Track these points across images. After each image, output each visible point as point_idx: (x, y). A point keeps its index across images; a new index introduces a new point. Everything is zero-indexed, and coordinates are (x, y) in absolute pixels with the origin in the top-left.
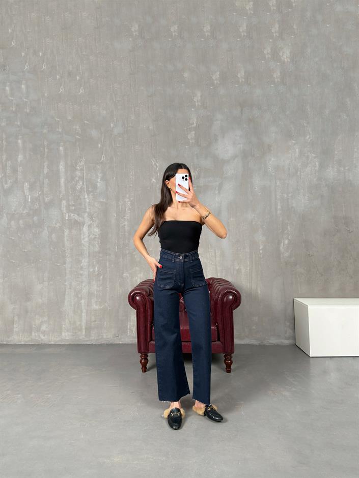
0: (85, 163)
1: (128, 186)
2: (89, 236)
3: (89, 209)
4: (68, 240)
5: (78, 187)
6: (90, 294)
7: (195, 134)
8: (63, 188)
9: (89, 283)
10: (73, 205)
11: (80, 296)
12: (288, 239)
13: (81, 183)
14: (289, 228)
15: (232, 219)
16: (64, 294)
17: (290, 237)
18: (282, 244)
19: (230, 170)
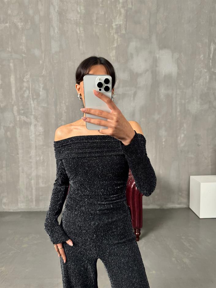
0: (31, 76)
1: (64, 94)
2: (35, 133)
3: (35, 112)
4: (19, 137)
5: (26, 95)
6: (38, 177)
7: (116, 52)
8: (14, 97)
9: (37, 168)
10: (22, 110)
11: (30, 178)
12: (184, 134)
13: (28, 92)
14: (185, 125)
15: (143, 119)
16: (18, 176)
17: (185, 132)
18: (179, 138)
19: (142, 81)
